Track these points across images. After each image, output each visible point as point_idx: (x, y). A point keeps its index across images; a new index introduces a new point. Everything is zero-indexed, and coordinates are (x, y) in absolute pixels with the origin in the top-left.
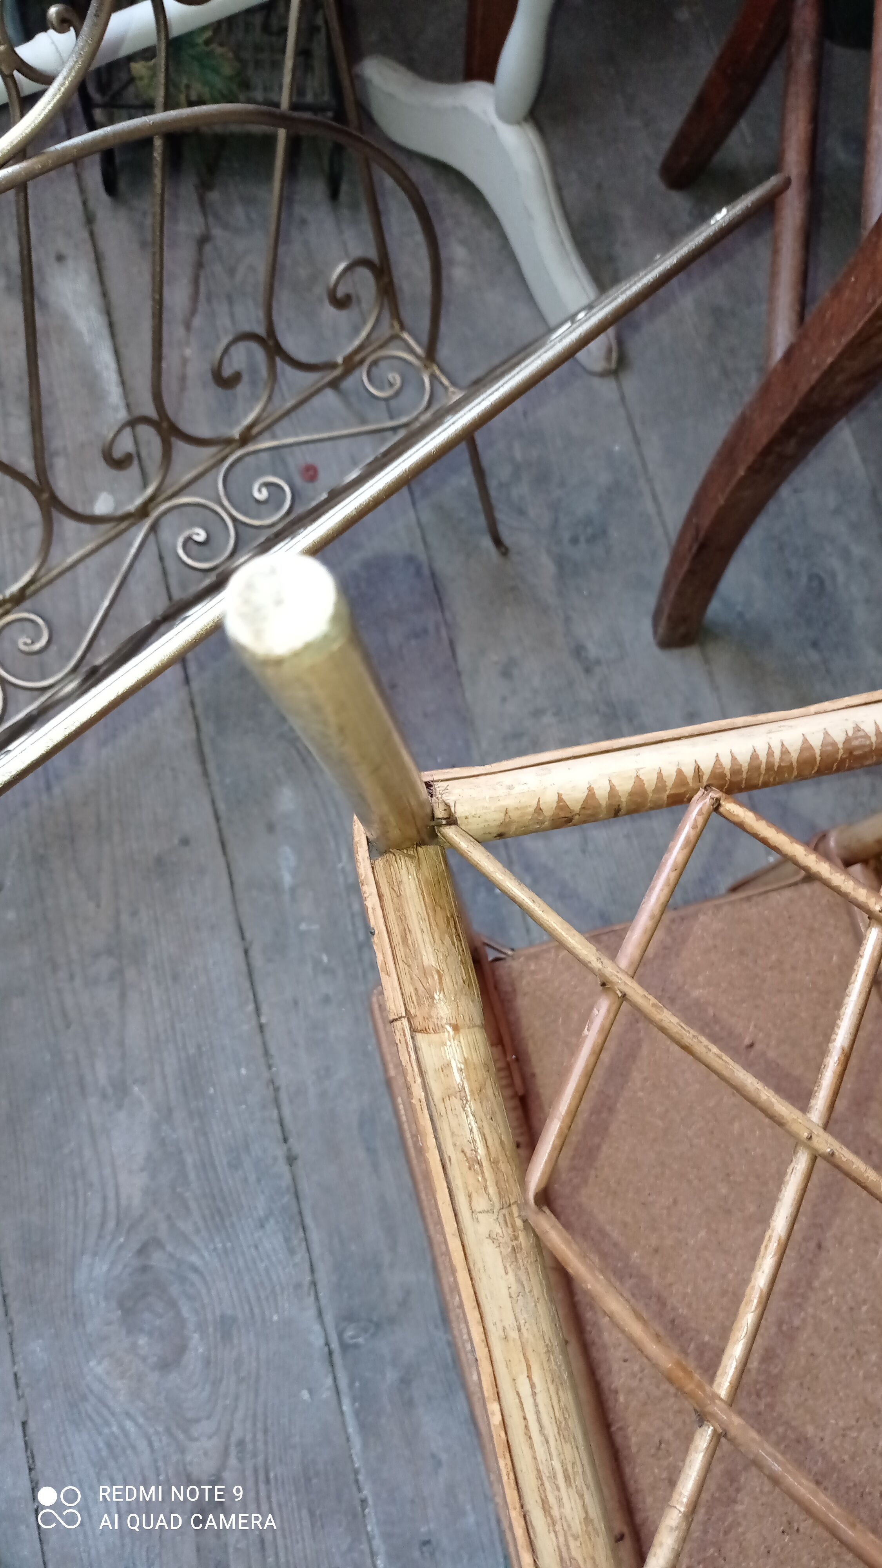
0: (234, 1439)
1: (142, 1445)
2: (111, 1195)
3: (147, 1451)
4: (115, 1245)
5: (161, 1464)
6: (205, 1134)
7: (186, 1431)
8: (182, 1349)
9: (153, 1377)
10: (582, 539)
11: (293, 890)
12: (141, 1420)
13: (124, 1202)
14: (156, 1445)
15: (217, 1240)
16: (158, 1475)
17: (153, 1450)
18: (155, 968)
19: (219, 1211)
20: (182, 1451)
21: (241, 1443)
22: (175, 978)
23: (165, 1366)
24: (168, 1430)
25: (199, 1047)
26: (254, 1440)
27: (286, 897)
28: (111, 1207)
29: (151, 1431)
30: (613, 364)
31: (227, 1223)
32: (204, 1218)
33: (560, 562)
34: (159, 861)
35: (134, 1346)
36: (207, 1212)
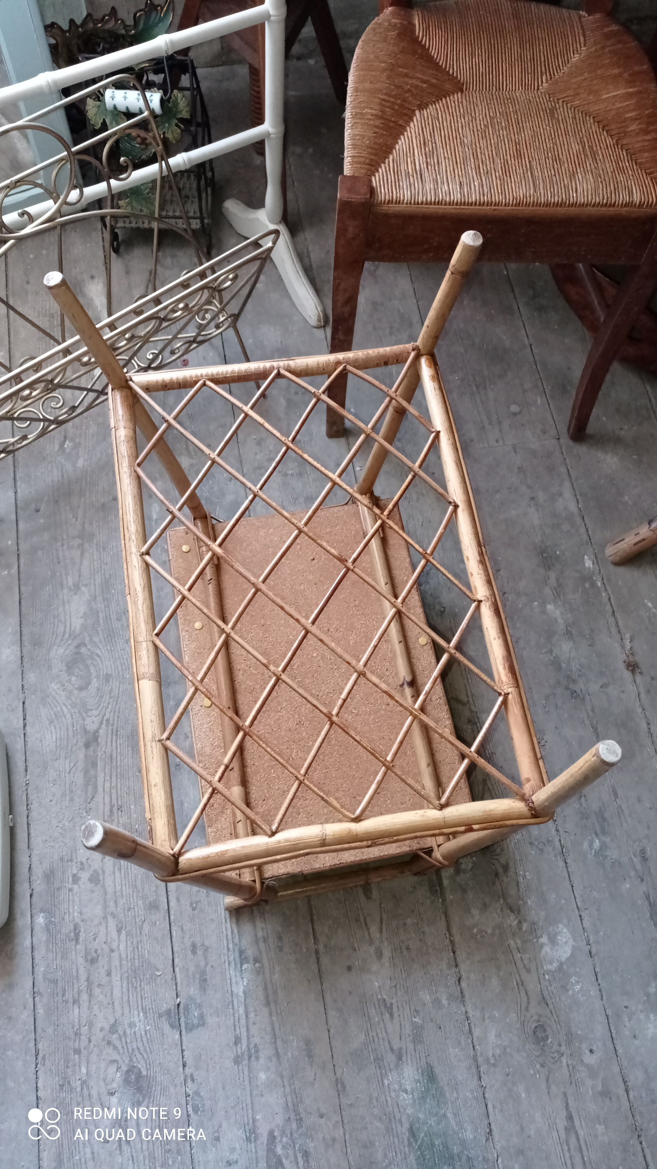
0: (105, 718)
1: (68, 716)
2: (68, 624)
3: (70, 718)
4: (67, 644)
5: (75, 723)
6: (109, 607)
7: (86, 713)
8: (89, 683)
9: (76, 692)
10: (300, 393)
11: (156, 520)
12: (69, 707)
13: (73, 628)
14: (74, 716)
15: (108, 646)
16: (73, 727)
17: (72, 718)
18: (97, 545)
19: (110, 635)
20: (84, 720)
21: (108, 720)
22: (104, 549)
23: (81, 689)
24: (79, 712)
25: (110, 575)
26: (114, 720)
27: (154, 523)
28: (68, 630)
29: (73, 711)
30: (323, 324)
31: (113, 640)
32: (104, 637)
33: (289, 401)
34: (103, 505)
35: (70, 681)
36: (106, 636)
